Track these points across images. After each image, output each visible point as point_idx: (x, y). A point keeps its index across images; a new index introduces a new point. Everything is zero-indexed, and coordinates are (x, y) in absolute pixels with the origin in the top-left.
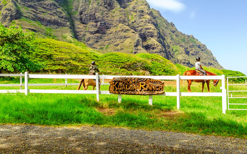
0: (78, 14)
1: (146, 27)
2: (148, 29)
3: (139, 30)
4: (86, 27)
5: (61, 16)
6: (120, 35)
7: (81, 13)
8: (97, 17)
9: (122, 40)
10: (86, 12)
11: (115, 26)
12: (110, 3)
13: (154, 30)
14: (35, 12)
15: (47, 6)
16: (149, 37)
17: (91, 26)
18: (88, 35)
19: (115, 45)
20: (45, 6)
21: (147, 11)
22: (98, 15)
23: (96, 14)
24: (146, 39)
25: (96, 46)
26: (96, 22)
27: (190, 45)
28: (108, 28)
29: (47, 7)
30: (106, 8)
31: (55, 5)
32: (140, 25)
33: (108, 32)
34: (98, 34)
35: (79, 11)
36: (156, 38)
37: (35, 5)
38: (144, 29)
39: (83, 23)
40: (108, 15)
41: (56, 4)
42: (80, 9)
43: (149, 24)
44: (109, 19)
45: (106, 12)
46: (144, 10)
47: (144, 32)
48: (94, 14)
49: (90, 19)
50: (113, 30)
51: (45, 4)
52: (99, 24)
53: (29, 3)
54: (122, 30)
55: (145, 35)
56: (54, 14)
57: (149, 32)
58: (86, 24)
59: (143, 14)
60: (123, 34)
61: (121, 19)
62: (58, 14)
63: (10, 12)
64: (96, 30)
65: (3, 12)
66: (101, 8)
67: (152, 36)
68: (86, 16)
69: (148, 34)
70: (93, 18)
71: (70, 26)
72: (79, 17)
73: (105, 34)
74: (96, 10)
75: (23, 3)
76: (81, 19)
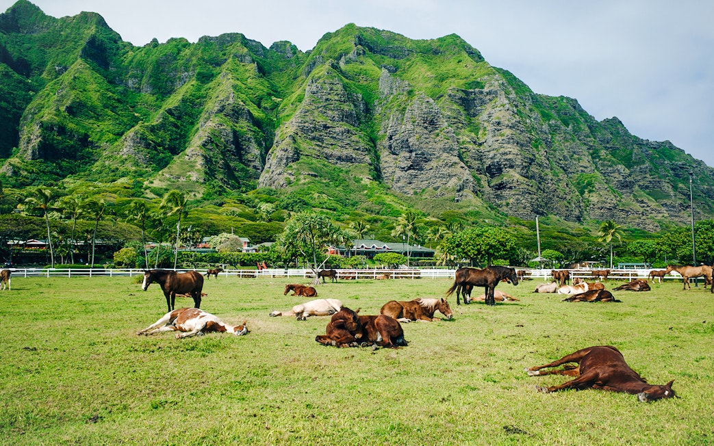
0: (387, 139)
1: (502, 150)
2: (505, 154)
3: (490, 156)
4: (397, 159)
5: (357, 147)
6: (443, 172)
7: (391, 138)
8: (411, 144)
9: (444, 180)
10: (398, 136)
11: (437, 158)
12: (431, 121)
13: (517, 155)
14: (321, 146)
15: (338, 135)
16: (506, 168)
17: (403, 158)
18: (399, 173)
19: (434, 189)
20: (335, 135)
21: (507, 123)
22: (412, 141)
23: (410, 140)
24: (502, 171)
25: (408, 190)
26: (411, 152)
27: (641, 168)
28: (427, 160)
29: (338, 137)
30: (426, 128)
31: (348, 131)
32: (493, 147)
33: (427, 166)
34: (413, 171)
35: (388, 134)
36: (518, 170)
37: (321, 135)
38: (499, 155)
39: (394, 154)
40: (428, 140)
41: (352, 128)
42: (389, 132)
43: (509, 146)
44: (430, 147)
45: (425, 136)
46: (502, 120)
47: (498, 160)
48: (407, 140)
49: (402, 147)
50: (433, 164)
51: (335, 133)
52: (414, 154)
53: (312, 134)
54: (446, 164)
55: (500, 165)
56: (347, 146)
57: (506, 160)
58: (397, 155)
59: (500, 128)
60: (445, 171)
61: (447, 147)
62: (352, 144)
63: (287, 152)
64: (409, 165)
65: (277, 154)
66: (418, 129)
67: (511, 167)
68: (398, 142)
69: (504, 163)
70: (405, 145)
71: (370, 161)
72: (388, 144)
73: (422, 170)
74: (411, 133)
75: (305, 135)
76: (390, 147)
